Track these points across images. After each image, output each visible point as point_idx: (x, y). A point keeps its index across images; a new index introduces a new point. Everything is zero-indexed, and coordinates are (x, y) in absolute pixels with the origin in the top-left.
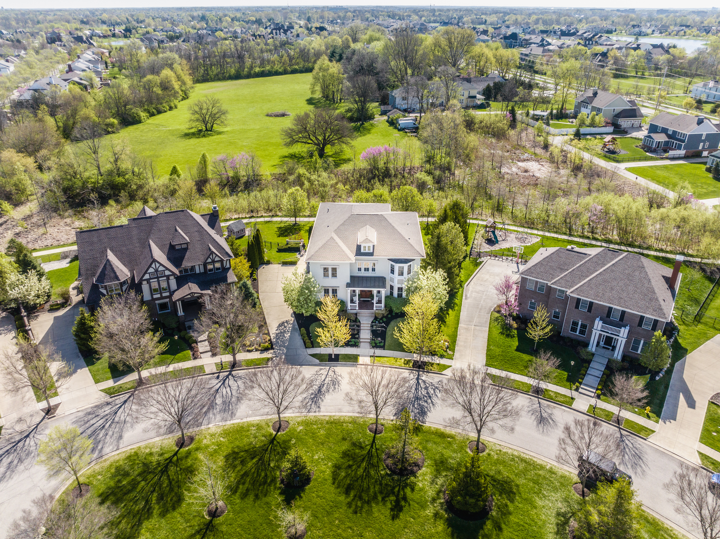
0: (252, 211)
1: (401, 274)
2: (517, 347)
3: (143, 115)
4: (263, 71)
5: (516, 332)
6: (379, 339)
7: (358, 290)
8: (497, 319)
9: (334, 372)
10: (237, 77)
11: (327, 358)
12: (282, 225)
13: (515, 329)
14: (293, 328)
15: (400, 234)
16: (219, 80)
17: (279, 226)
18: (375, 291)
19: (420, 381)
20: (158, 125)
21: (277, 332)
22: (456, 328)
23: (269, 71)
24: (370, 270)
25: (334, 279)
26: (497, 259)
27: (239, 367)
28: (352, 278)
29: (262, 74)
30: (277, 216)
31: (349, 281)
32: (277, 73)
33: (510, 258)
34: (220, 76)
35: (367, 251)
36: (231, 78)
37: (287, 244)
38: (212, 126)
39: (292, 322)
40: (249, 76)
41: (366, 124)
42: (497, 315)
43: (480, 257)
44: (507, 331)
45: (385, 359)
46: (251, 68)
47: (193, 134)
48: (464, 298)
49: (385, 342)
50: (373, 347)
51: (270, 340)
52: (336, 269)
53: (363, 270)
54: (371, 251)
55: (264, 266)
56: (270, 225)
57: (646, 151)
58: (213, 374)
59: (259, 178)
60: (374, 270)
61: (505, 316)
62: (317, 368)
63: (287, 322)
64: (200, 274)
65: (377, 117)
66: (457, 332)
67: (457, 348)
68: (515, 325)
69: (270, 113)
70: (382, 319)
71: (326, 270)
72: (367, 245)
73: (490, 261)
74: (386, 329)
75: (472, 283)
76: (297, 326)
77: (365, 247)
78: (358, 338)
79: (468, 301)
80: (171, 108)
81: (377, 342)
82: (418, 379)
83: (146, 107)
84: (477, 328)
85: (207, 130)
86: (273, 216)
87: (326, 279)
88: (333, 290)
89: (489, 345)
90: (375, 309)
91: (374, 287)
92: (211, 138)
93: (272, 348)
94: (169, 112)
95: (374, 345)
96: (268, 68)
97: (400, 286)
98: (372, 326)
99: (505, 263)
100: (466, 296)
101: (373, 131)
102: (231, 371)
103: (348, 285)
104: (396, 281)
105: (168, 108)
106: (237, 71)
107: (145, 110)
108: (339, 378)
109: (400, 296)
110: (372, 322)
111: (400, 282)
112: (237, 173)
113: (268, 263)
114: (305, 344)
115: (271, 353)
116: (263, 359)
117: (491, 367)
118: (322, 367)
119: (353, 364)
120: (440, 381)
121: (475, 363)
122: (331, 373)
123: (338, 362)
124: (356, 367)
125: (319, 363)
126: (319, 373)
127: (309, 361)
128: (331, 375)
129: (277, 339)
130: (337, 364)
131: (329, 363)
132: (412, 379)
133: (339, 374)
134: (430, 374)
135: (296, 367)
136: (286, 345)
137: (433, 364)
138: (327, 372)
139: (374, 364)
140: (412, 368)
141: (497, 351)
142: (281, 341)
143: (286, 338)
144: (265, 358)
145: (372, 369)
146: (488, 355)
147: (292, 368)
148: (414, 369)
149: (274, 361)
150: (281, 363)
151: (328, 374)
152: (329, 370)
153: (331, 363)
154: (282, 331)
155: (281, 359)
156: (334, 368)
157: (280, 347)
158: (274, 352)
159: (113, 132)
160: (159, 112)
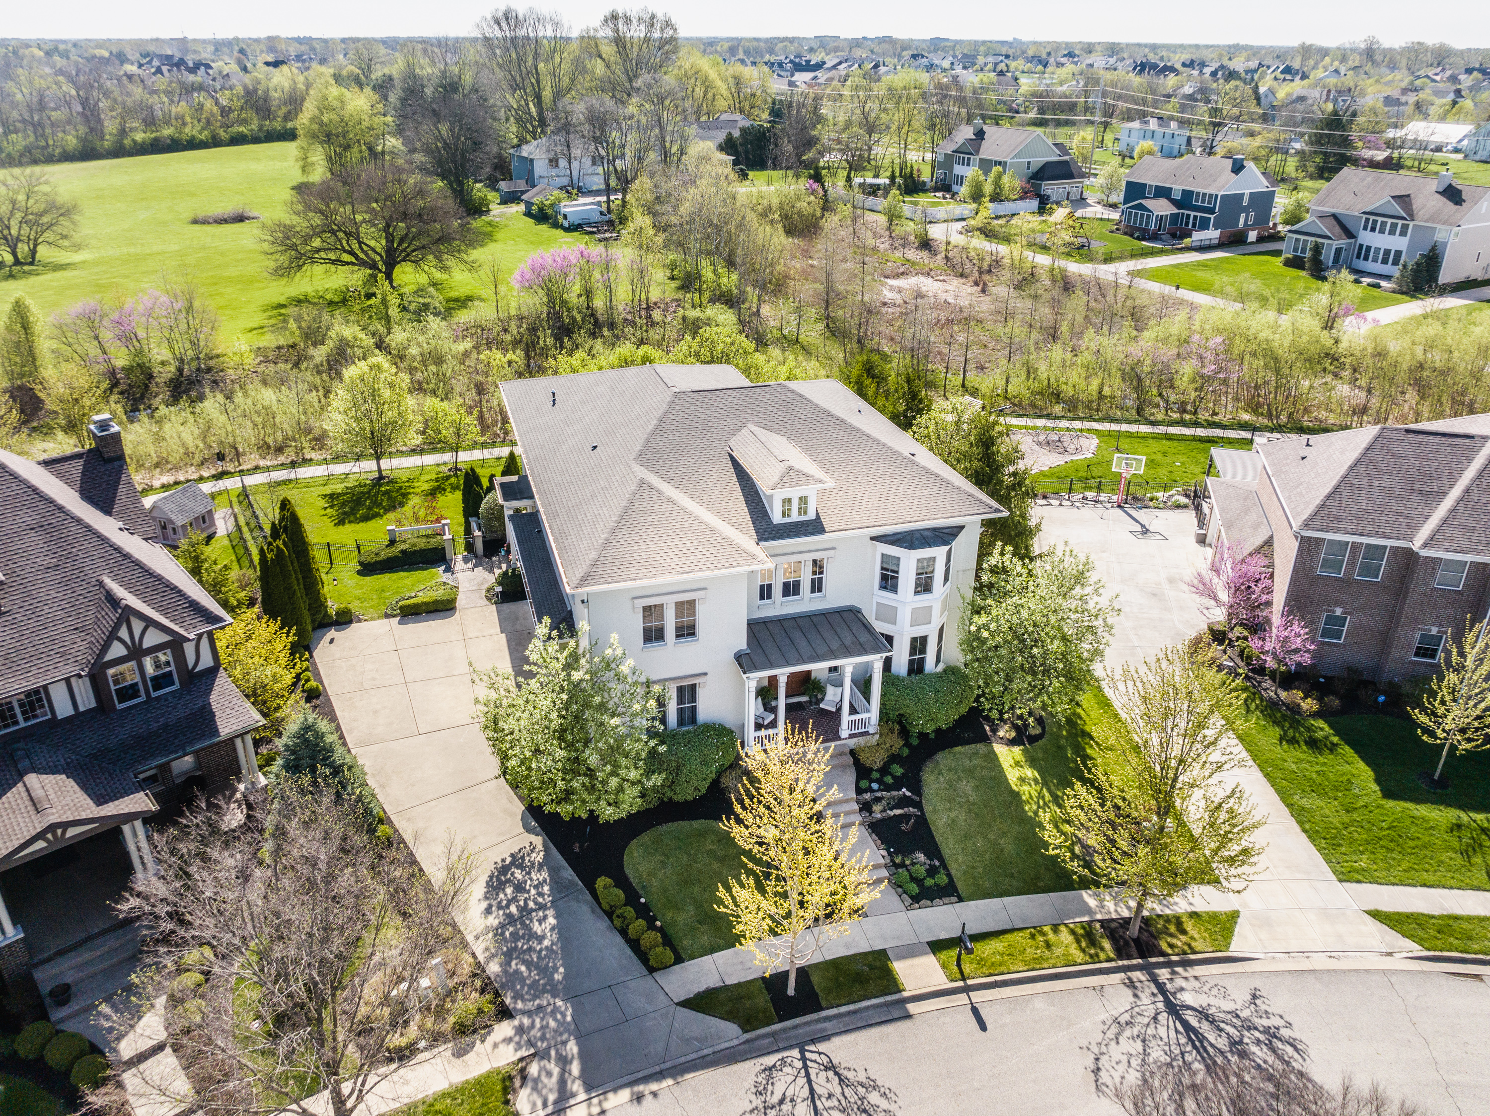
0: (221, 457)
1: (924, 586)
2: (1378, 781)
4: (156, 139)
5: (1321, 723)
6: (920, 857)
7: (783, 674)
9: (830, 1067)
10: (87, 153)
11: (765, 1001)
12: (339, 488)
13: (1315, 716)
14: (557, 883)
16: (35, 162)
17: (328, 490)
18: (850, 664)
19: (1191, 1019)
21: (493, 922)
23: (173, 140)
25: (688, 647)
26: (1053, 502)
28: (756, 628)
29: (156, 147)
30: (307, 462)
31: (741, 642)
32: (193, 145)
33: (1090, 494)
34: (37, 153)
35: (795, 517)
36: (67, 157)
37: (392, 542)
38: (34, 252)
39: (538, 857)
40: (119, 151)
41: (477, 224)
42: (1216, 676)
44: (1294, 728)
46: (123, 132)
49: (946, 868)
50: (916, 899)
51: (478, 971)
52: (692, 603)
53: (777, 590)
54: (812, 514)
55: (332, 633)
56: (302, 490)
57: (1138, 239)
59: (211, 363)
60: (819, 586)
61: (1246, 677)
63: (517, 860)
64: (78, 718)
65: (497, 210)
69: (201, 214)
70: (884, 770)
71: (652, 614)
72: (794, 493)
74: (919, 805)
76: (568, 873)
77: (787, 503)
81: (921, 871)
82: (1174, 1009)
85: (17, 262)
86: (293, 465)
87: (656, 651)
88: (680, 690)
89: (1282, 793)
90: (844, 733)
91: (848, 652)
92: (33, 280)
93: (501, 1012)
95: (914, 888)
96: (167, 132)
97: (919, 632)
98: (866, 807)
99: (1088, 513)
101: (499, 235)
103: (748, 663)
104: (905, 616)
106: (84, 140)
109: (916, 667)
110: (859, 791)
111: (921, 616)
112: (140, 353)
113: (344, 619)
114: (642, 956)
115: (508, 1040)
116: (480, 1085)
117: (1359, 882)
118: (770, 1060)
119: (887, 1004)
120: (1254, 997)
121: (1299, 876)
122: (824, 1083)
123: (821, 1009)
124: (909, 1016)
125: (747, 1041)
126: (775, 1099)
127: (697, 1039)
128: (830, 1096)
129: (509, 956)
130: (818, 1021)
131: (784, 1030)
132: (1155, 1019)
133: (862, 1077)
134: (1199, 970)
135: (654, 1086)
136: (557, 977)
137: (1178, 922)
138: (802, 1081)
139: (969, 982)
140: (1120, 963)
141: (1327, 811)
142: (529, 964)
143: (546, 943)
144: (489, 1075)
145: (975, 1011)
146: (1312, 835)
147: (639, 1098)
148: (1126, 962)
149: (536, 1081)
150: (576, 1086)
151: (812, 1091)
152: (805, 1067)
153: (795, 1027)
154: (513, 909)
155: (563, 1061)
156: (822, 1047)
157: (535, 997)
158: (520, 1030)
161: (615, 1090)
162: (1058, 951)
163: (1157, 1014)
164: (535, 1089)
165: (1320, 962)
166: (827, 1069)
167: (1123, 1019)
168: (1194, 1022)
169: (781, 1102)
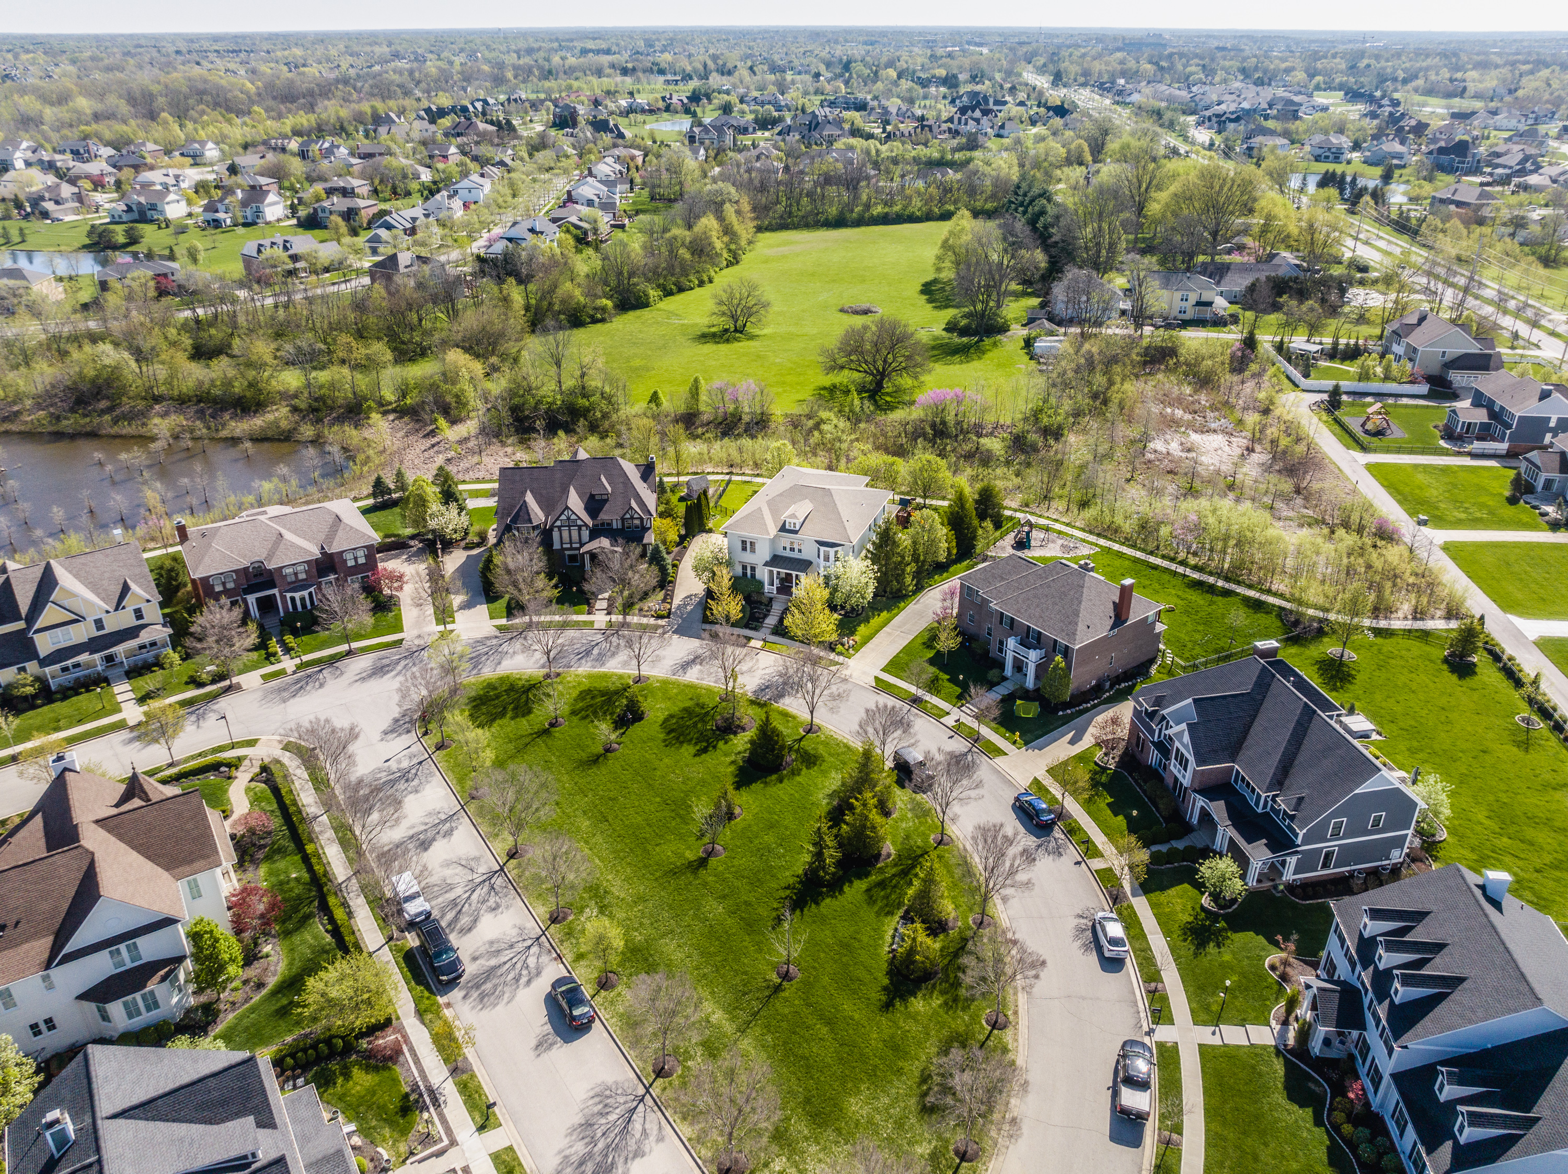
0: (731, 466)
2: (930, 659)
3: (653, 293)
4: (887, 214)
7: (778, 571)
8: (931, 630)
9: (718, 648)
10: (840, 222)
14: (699, 601)
16: (807, 226)
18: (794, 573)
20: (670, 314)
23: (898, 215)
24: (796, 550)
25: (753, 555)
27: (629, 628)
30: (761, 475)
31: (767, 558)
34: (810, 219)
35: (792, 528)
38: (745, 325)
39: (700, 595)
40: (860, 222)
41: (986, 342)
42: (935, 625)
43: (983, 562)
44: (931, 642)
45: (778, 646)
46: (868, 206)
47: (714, 335)
48: (914, 602)
50: (772, 633)
51: (670, 609)
52: (755, 543)
54: (797, 528)
55: (704, 534)
56: (746, 487)
58: (600, 630)
59: (768, 418)
60: (799, 551)
62: (701, 642)
63: (695, 595)
64: (617, 529)
66: (875, 634)
67: (863, 649)
69: (845, 307)
72: (792, 521)
76: (703, 600)
77: (790, 523)
78: (761, 622)
79: (915, 607)
83: (662, 280)
84: (903, 634)
85: (736, 331)
86: (757, 475)
87: (745, 554)
88: (751, 567)
89: (900, 652)
91: (794, 570)
93: (668, 617)
94: (697, 289)
95: (775, 631)
100: (919, 601)
101: (987, 355)
102: (619, 631)
104: (822, 567)
105: (696, 281)
107: (658, 286)
108: (720, 654)
112: (739, 407)
114: (703, 619)
115: (665, 621)
116: (654, 625)
118: (710, 642)
119: (743, 645)
121: (872, 666)
124: (745, 648)
129: (678, 609)
135: (684, 637)
136: (684, 616)
139: (764, 649)
141: (904, 659)
142: (681, 612)
143: (687, 610)
144: (657, 624)
146: (892, 660)
147: (680, 637)
149: (665, 628)
150: (671, 632)
154: (686, 602)
155: (672, 628)
157: (677, 617)
158: (669, 621)
159: (602, 320)
160: (681, 290)
161: (678, 635)
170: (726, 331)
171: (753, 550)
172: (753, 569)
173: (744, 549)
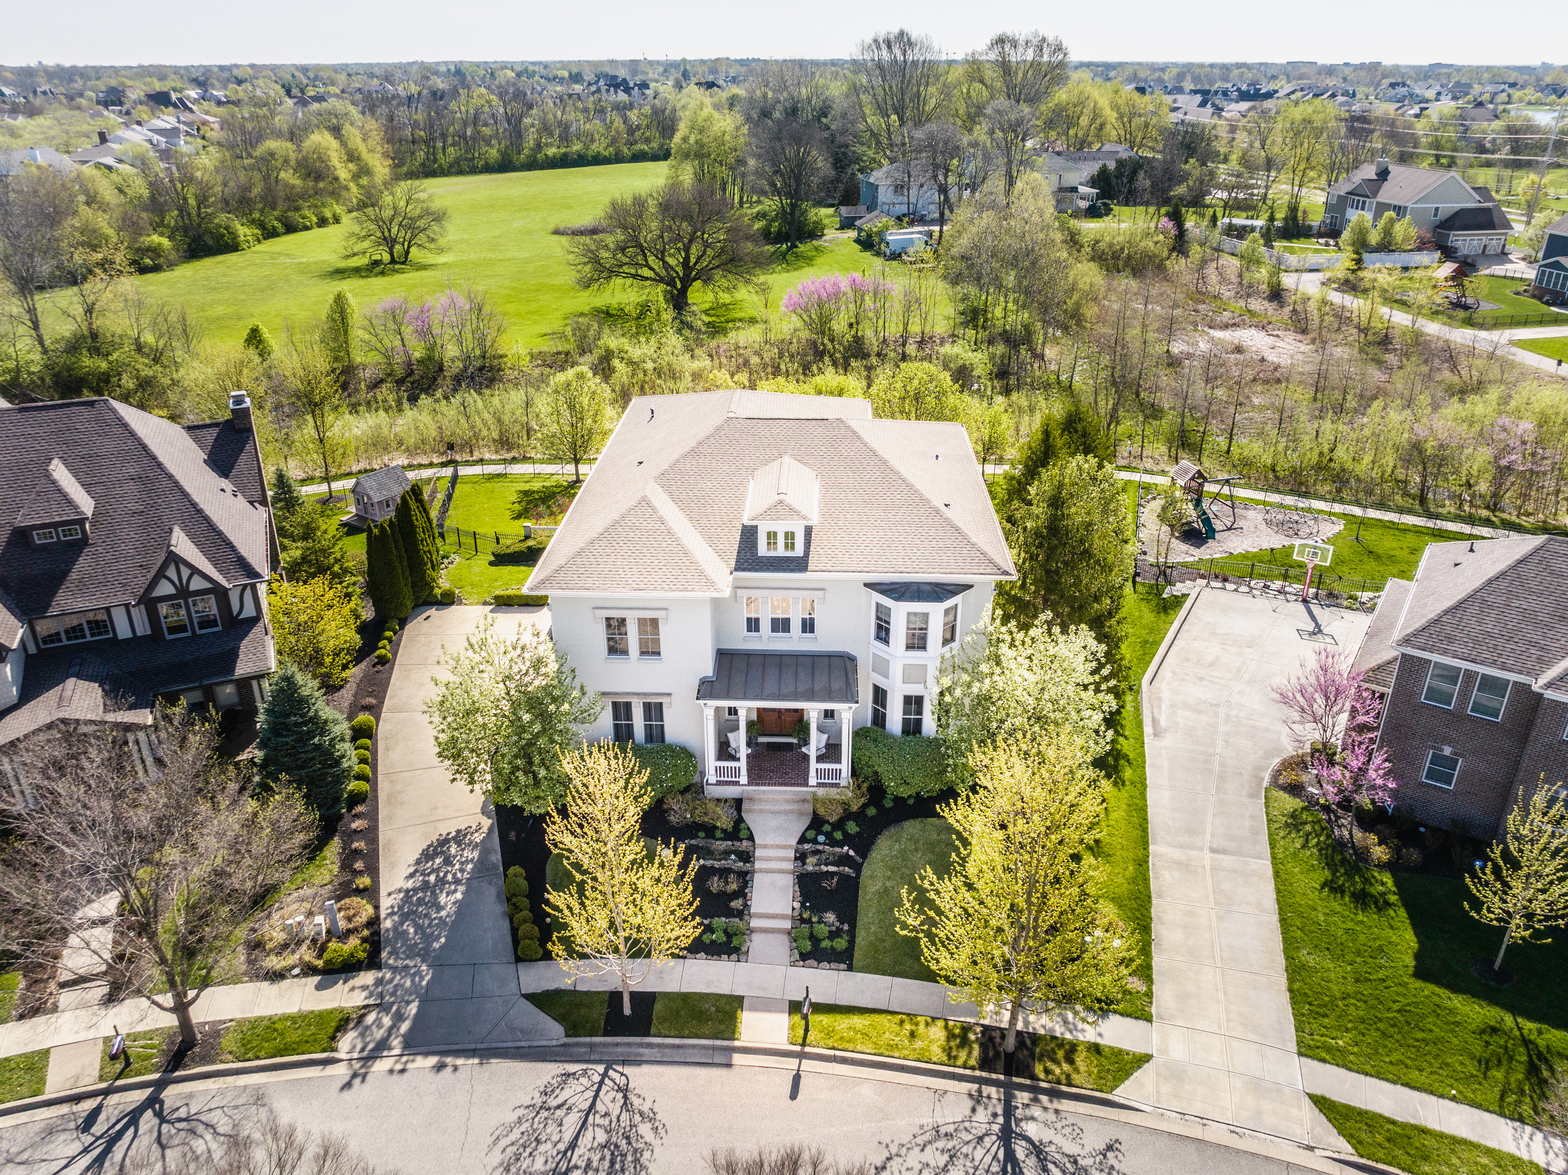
1: (917, 642)
2: (1418, 956)
3: (243, 231)
4: (565, 154)
5: (1388, 879)
6: (830, 917)
8: (1294, 822)
9: (624, 1091)
10: (504, 166)
11: (599, 1013)
12: (536, 485)
13: (1382, 866)
14: (481, 864)
15: (910, 487)
16: (461, 173)
17: (526, 487)
18: (813, 710)
19: (1020, 1150)
20: (274, 255)
21: (410, 884)
22: (1142, 863)
23: (580, 156)
24: (796, 626)
25: (650, 664)
26: (1230, 586)
27: (205, 1059)
28: (725, 657)
29: (564, 162)
30: (525, 459)
32: (597, 160)
33: (1277, 584)
35: (780, 551)
36: (488, 169)
37: (527, 537)
38: (407, 253)
39: (478, 837)
40: (532, 165)
41: (802, 248)
42: (1291, 803)
43: (1170, 583)
44: (1349, 875)
45: (858, 1021)
46: (539, 147)
47: (356, 271)
48: (1148, 729)
49: (852, 934)
50: (804, 957)
51: (373, 922)
52: (654, 622)
53: (765, 626)
54: (799, 551)
55: (432, 611)
56: (497, 485)
58: (77, 1099)
59: (496, 362)
60: (808, 626)
61: (1326, 809)
62: (549, 1071)
63: (460, 838)
64: (135, 640)
65: (831, 234)
66: (1146, 880)
67: (1157, 961)
68: (1380, 852)
69: (562, 226)
70: (839, 825)
71: (616, 627)
72: (781, 528)
73: (1207, 594)
74: (858, 868)
75: (1165, 671)
76: (496, 857)
77: (772, 536)
78: (740, 914)
79: (1168, 741)
80: (323, 222)
81: (822, 930)
82: (1007, 1136)
83: (256, 215)
84: (1226, 860)
85: (393, 261)
86: (514, 460)
87: (621, 664)
88: (647, 707)
89: (1290, 946)
90: (813, 781)
91: (811, 696)
93: (373, 962)
94: (316, 231)
95: (808, 945)
96: (577, 147)
97: (914, 690)
98: (801, 857)
99: (1262, 603)
100: (1155, 722)
101: (819, 261)
102: (160, 1085)
103: (706, 690)
104: (896, 670)
105: (315, 219)
106: (504, 154)
107: (253, 222)
108: (645, 1129)
109: (912, 728)
110: (803, 840)
111: (914, 674)
112: (432, 348)
113: (448, 600)
114: (516, 941)
115: (364, 988)
116: (321, 1017)
117: (1323, 1060)
118: (572, 1068)
119: (714, 1048)
120: (1110, 1148)
121: (1251, 1037)
122: (609, 1101)
123: (648, 1034)
124: (729, 1065)
125: (564, 1045)
126: (553, 1103)
127: (522, 1031)
128: (607, 1114)
129: (405, 917)
130: (641, 1045)
131: (605, 1045)
132: (980, 1139)
133: (645, 1109)
134: (1066, 1105)
135: (460, 1061)
136: (436, 945)
137: (1071, 1049)
138: (590, 1094)
139: (807, 1049)
140: (978, 1073)
141: (1333, 976)
142: (418, 928)
143: (443, 913)
144: (331, 1011)
145: (797, 1079)
146: (1296, 997)
147: (440, 1067)
148: (984, 1074)
149: (368, 1028)
150: (396, 1042)
151: (593, 1105)
152: (601, 1083)
153: (617, 1045)
154: (432, 878)
155: (399, 1018)
156: (628, 1070)
157: (408, 957)
158: (379, 982)
159: (156, 269)
160: (291, 228)
161: (426, 1054)
162: (918, 1044)
163: (987, 1134)
164: (362, 1035)
165: (1216, 1134)
166: (620, 1089)
167: (943, 1130)
168: (1020, 1154)
169: (559, 1107)
170: (376, 263)
171: (651, 650)
172: (654, 711)
173: (616, 648)
